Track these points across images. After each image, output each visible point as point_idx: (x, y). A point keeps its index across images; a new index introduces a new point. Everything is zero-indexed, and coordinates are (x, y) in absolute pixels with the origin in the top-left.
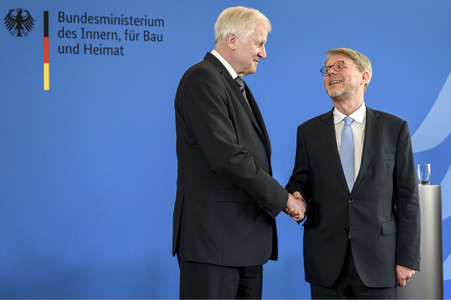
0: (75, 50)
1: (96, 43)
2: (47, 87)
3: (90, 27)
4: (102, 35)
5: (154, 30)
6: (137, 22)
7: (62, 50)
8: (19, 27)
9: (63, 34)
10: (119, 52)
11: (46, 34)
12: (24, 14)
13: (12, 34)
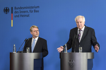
0: (18, 16)
1: (23, 14)
2: (12, 26)
3: (22, 10)
4: (24, 12)
5: (37, 9)
6: (32, 7)
7: (15, 17)
8: (6, 12)
9: (16, 12)
10: (28, 16)
11: (12, 13)
12: (7, 8)
13: (5, 13)
